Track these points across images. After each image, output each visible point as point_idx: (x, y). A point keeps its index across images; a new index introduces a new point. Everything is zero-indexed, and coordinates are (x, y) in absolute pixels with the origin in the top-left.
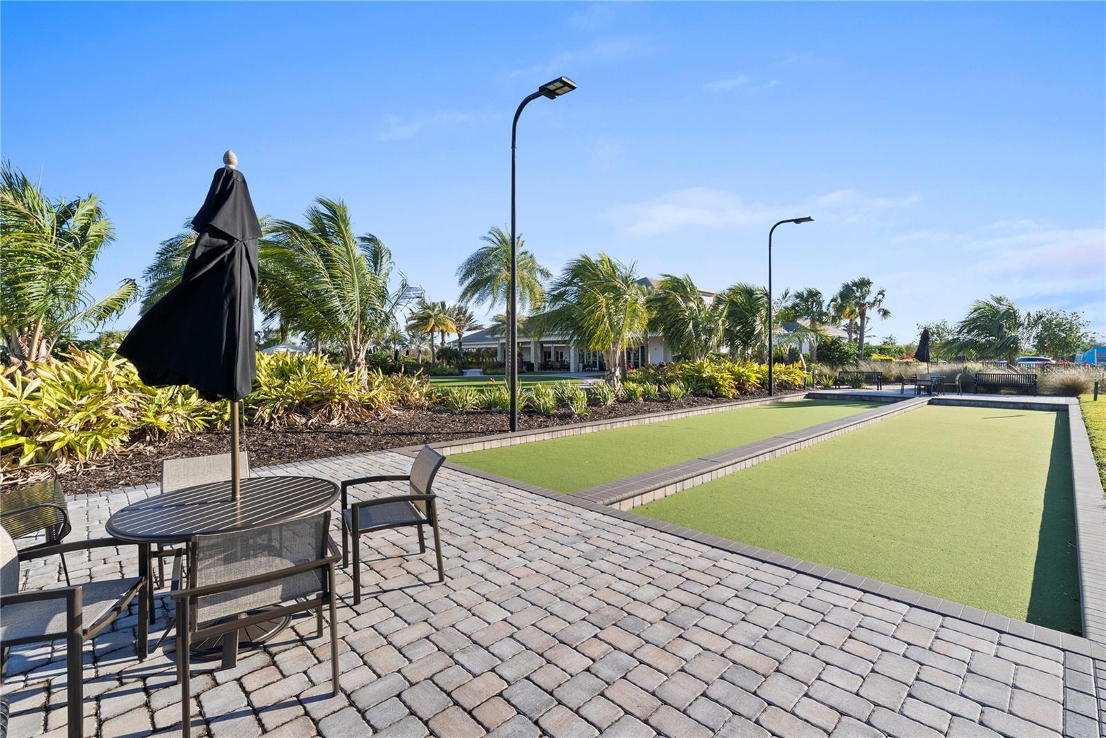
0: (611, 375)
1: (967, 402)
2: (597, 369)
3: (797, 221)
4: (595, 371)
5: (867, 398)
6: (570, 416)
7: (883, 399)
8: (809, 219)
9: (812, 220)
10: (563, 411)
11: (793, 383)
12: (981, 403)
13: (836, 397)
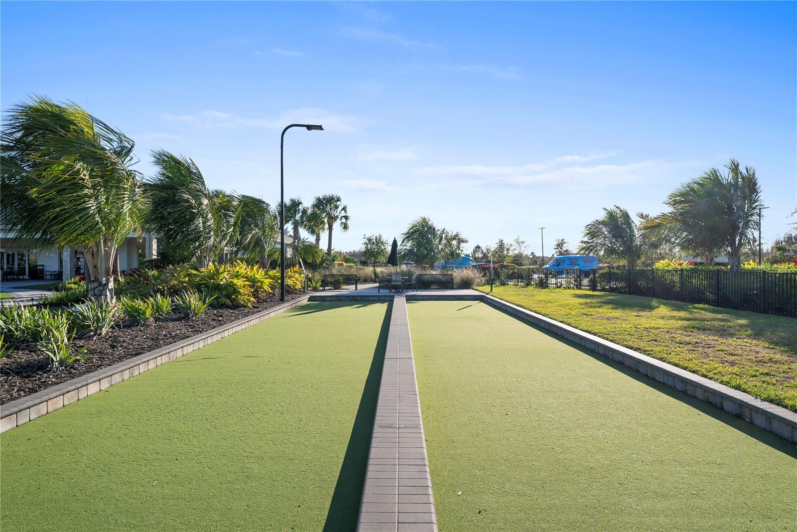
0: (101, 288)
1: (427, 297)
2: (26, 277)
3: (309, 127)
4: (24, 280)
5: (359, 298)
6: (44, 366)
7: (371, 298)
8: (320, 128)
9: (322, 129)
10: (22, 357)
11: (294, 286)
12: (435, 297)
13: (334, 298)
